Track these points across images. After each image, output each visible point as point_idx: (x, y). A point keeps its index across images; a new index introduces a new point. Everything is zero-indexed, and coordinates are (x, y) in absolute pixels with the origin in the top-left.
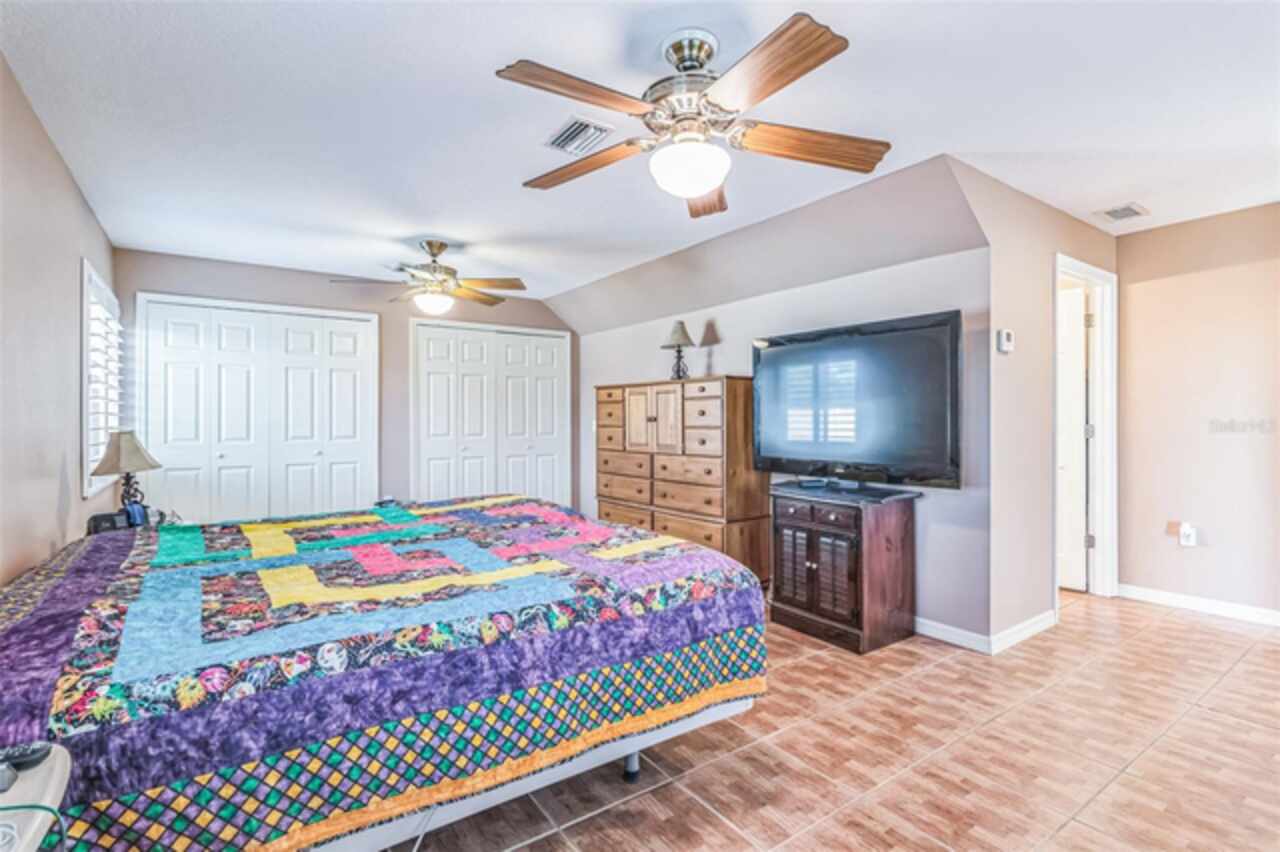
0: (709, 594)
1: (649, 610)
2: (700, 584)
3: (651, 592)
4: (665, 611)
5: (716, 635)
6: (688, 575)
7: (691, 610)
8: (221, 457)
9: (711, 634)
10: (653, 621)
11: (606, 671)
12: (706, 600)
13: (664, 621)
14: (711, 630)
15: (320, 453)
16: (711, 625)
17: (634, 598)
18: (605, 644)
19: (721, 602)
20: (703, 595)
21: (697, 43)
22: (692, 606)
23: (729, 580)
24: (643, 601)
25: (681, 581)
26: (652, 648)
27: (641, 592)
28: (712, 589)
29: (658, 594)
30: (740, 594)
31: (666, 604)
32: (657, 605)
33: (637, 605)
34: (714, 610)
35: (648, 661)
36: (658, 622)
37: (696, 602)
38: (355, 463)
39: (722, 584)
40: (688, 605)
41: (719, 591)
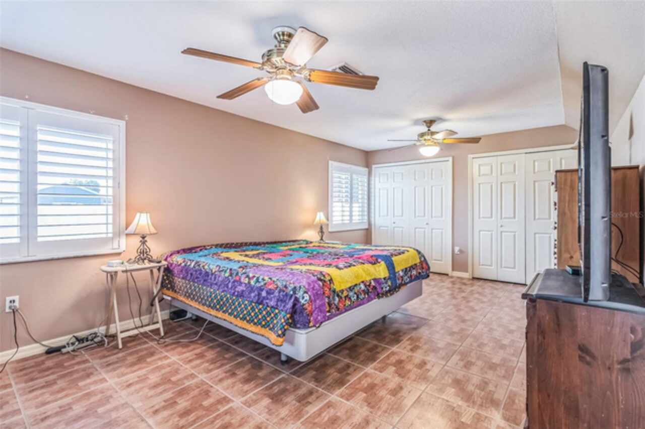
0: (273, 288)
1: (249, 283)
2: (272, 282)
3: (254, 277)
4: (254, 286)
5: (268, 306)
6: (271, 277)
7: (262, 290)
8: (394, 223)
9: (266, 305)
10: (248, 287)
11: (228, 296)
12: (270, 290)
13: (251, 289)
14: (267, 303)
15: (427, 224)
16: (267, 301)
17: (248, 276)
18: (231, 288)
19: (276, 294)
20: (270, 287)
21: (280, 33)
22: (263, 289)
23: (286, 287)
24: (250, 279)
25: (266, 278)
26: (243, 296)
27: (251, 275)
28: (275, 286)
29: (255, 279)
30: (287, 295)
31: (255, 283)
32: (252, 282)
33: (247, 279)
34: (272, 296)
35: (240, 300)
36: (250, 288)
37: (266, 289)
38: (442, 229)
39: (281, 287)
40: (262, 288)
41: (278, 289)
